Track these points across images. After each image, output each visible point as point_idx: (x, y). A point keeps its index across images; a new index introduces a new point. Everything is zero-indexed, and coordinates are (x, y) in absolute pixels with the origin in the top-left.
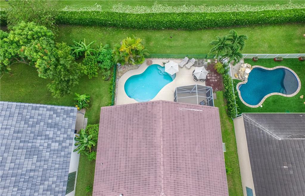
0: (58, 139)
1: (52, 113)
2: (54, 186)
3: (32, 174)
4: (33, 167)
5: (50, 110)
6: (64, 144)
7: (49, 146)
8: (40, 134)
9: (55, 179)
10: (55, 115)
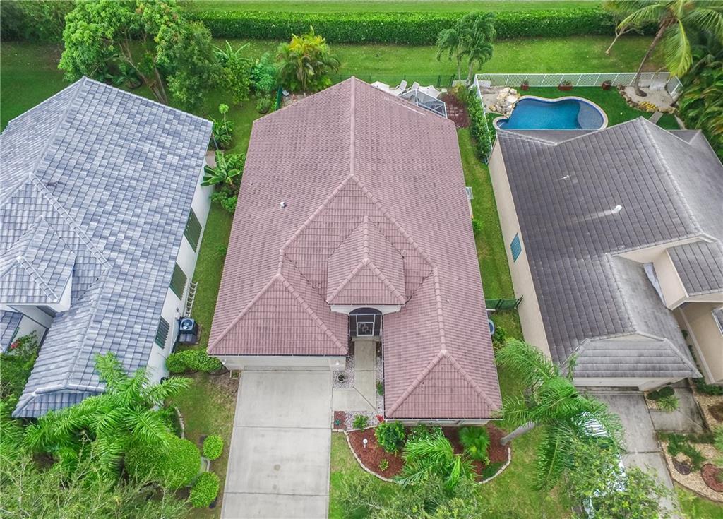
0: (178, 152)
1: (171, 117)
2: (166, 210)
3: (133, 183)
4: (137, 175)
5: (169, 113)
6: (187, 162)
7: (162, 157)
8: (149, 138)
9: (169, 201)
10: (176, 122)
